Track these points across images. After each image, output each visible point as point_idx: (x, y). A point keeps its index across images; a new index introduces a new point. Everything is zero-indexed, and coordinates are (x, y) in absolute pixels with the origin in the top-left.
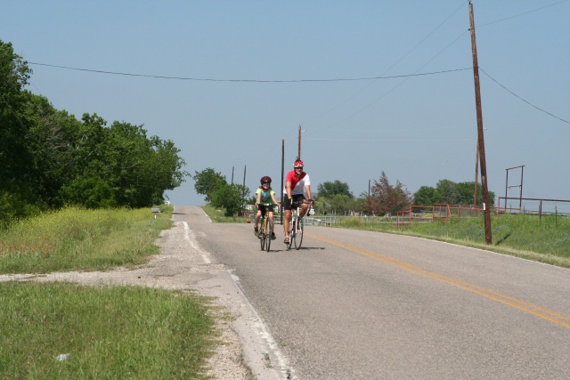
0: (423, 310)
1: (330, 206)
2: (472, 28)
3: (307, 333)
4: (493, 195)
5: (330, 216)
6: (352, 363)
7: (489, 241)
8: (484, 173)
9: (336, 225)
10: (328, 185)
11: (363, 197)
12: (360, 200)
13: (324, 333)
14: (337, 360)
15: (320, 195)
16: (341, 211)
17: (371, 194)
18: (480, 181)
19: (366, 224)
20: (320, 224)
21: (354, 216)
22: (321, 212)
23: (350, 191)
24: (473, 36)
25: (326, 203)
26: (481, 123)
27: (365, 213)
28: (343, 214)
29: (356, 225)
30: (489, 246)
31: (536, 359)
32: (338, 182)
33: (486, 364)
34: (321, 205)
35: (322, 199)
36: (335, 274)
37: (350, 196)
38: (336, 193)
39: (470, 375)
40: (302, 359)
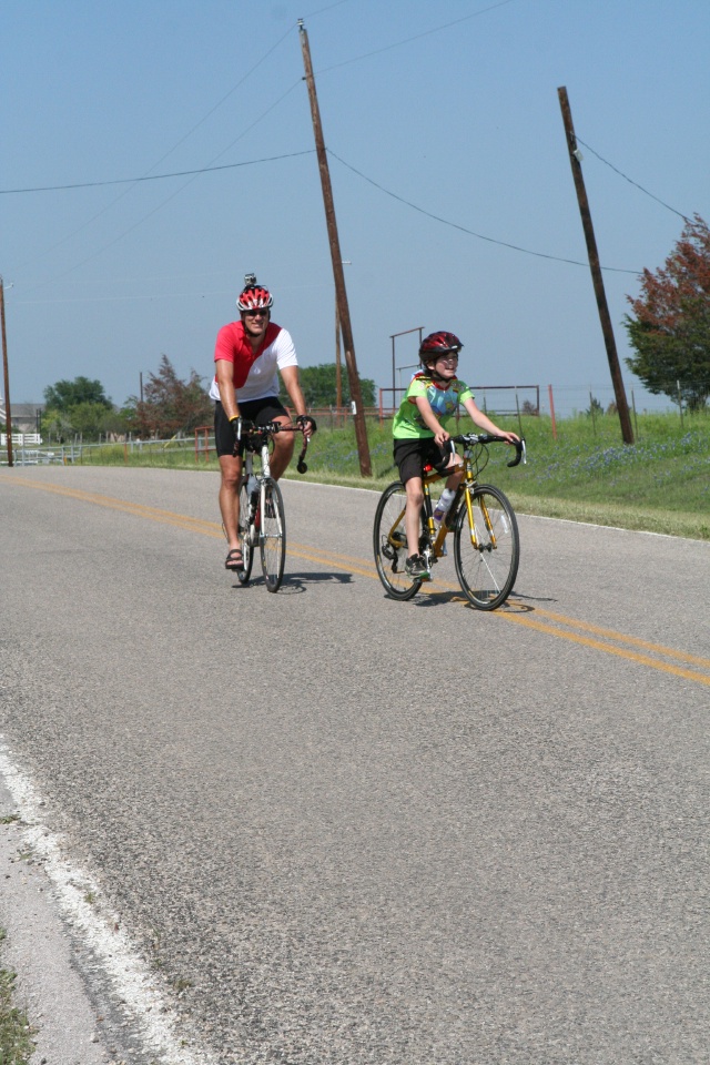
0: (242, 606)
1: (70, 426)
2: (310, 75)
3: (26, 666)
4: (370, 385)
5: (71, 445)
6: (111, 714)
7: (366, 472)
8: (349, 345)
9: (82, 461)
10: (63, 388)
11: (133, 406)
12: (126, 412)
13: (58, 662)
14: (83, 710)
15: (49, 406)
16: (93, 433)
17: (145, 399)
18: (344, 362)
19: (138, 457)
20: (52, 461)
21: (116, 442)
22: (54, 438)
23: (106, 395)
24: (312, 90)
25: (62, 422)
26: (338, 251)
27: (137, 434)
28: (96, 440)
29: (118, 458)
30: (365, 481)
31: (447, 679)
32: (82, 380)
33: (358, 695)
34: (54, 427)
35: (55, 413)
36: (79, 551)
37: (108, 406)
38: (80, 400)
39: (329, 719)
40: (17, 713)
